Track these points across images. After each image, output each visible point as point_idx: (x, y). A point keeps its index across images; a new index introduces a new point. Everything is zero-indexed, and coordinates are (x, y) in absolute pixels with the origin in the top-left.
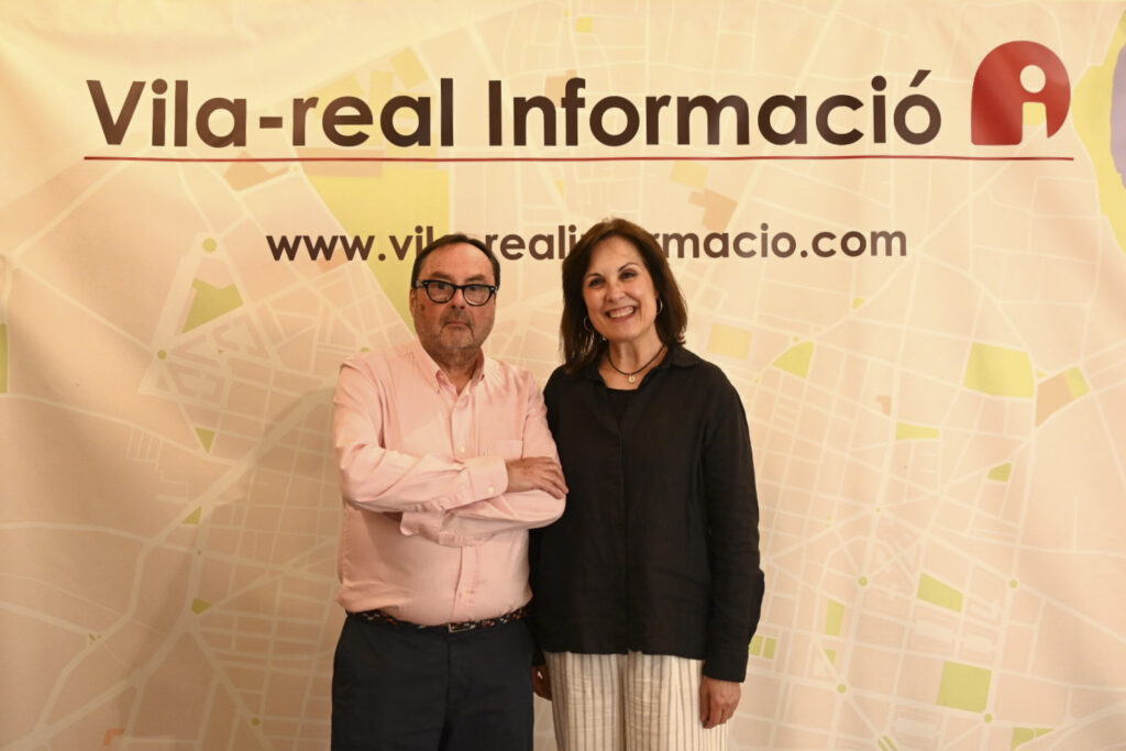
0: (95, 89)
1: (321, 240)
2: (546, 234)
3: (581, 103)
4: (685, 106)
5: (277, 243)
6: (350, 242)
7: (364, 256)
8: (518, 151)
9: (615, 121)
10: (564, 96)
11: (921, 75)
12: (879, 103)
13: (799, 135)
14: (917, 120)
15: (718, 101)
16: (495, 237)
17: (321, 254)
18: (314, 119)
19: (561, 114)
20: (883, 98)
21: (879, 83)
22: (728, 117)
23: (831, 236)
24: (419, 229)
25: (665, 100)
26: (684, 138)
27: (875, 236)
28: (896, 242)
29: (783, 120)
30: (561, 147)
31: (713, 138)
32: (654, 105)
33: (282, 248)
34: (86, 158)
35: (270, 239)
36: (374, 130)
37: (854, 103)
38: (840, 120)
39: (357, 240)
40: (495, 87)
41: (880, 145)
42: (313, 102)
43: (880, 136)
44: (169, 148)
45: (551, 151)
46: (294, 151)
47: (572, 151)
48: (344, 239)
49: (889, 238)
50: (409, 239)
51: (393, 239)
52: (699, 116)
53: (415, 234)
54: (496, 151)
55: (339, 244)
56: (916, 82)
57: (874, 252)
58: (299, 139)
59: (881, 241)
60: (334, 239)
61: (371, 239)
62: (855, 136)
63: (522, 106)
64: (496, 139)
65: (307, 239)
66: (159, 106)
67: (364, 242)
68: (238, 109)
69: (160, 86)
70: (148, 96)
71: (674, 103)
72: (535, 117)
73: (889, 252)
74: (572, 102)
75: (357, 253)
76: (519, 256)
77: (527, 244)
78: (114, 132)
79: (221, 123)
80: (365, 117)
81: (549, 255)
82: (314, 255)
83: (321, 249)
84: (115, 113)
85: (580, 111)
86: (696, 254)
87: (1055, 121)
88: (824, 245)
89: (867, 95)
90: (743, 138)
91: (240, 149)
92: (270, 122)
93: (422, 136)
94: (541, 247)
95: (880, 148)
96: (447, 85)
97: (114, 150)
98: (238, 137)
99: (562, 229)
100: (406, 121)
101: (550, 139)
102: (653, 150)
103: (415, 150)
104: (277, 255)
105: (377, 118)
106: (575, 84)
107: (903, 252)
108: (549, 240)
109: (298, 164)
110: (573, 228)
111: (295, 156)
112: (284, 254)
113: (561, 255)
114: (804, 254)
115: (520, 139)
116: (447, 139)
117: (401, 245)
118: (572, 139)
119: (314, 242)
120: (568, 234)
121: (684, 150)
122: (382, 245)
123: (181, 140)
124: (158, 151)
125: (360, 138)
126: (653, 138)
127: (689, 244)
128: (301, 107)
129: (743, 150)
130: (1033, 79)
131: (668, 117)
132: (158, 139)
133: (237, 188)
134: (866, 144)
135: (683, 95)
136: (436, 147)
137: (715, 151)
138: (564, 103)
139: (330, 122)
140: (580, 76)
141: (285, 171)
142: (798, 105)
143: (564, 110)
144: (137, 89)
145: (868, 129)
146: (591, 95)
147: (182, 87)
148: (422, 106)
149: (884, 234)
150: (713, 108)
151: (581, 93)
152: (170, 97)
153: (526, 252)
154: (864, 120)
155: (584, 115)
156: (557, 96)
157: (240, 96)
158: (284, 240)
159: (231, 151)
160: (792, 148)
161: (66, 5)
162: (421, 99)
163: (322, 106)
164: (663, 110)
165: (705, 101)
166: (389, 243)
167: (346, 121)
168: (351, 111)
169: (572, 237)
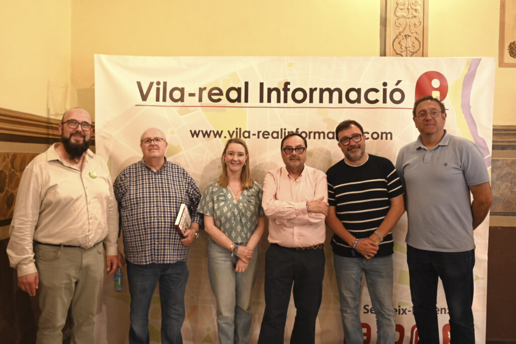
0: (139, 84)
1: (206, 132)
2: (277, 131)
3: (289, 90)
4: (322, 91)
5: (193, 132)
6: (216, 132)
7: (220, 137)
8: (269, 105)
9: (299, 96)
10: (283, 87)
11: (399, 82)
12: (385, 91)
13: (358, 100)
14: (397, 96)
15: (332, 89)
16: (261, 132)
17: (206, 136)
18: (205, 94)
19: (282, 93)
20: (386, 89)
21: (385, 84)
22: (336, 94)
23: (368, 133)
24: (237, 129)
25: (316, 89)
26: (321, 101)
27: (382, 133)
28: (389, 136)
29: (353, 96)
30: (282, 104)
31: (331, 101)
32: (312, 91)
33: (195, 134)
34: (136, 105)
35: (191, 131)
36: (224, 98)
37: (376, 91)
38: (372, 96)
39: (218, 132)
40: (262, 85)
41: (384, 104)
42: (205, 89)
43: (385, 101)
44: (161, 102)
45: (279, 105)
46: (199, 104)
47: (286, 105)
48: (213, 131)
49: (387, 134)
50: (234, 132)
51: (229, 132)
52: (326, 95)
53: (235, 130)
54: (261, 104)
55: (212, 133)
56: (397, 84)
57: (382, 138)
58: (200, 100)
59: (384, 135)
60: (211, 131)
61: (222, 131)
62: (377, 101)
63: (270, 91)
64: (261, 101)
65: (202, 131)
66: (158, 89)
67: (220, 133)
68: (182, 90)
69: (158, 83)
70: (155, 87)
71: (318, 90)
72: (274, 94)
73: (387, 138)
74: (286, 89)
75: (218, 136)
76: (268, 138)
77: (271, 133)
78: (144, 98)
79: (177, 94)
80: (221, 93)
81: (277, 137)
82: (204, 136)
83: (206, 134)
84: (145, 92)
85: (288, 92)
86: (324, 138)
87: (443, 97)
89: (381, 88)
90: (340, 101)
91: (182, 103)
92: (192, 95)
93: (238, 100)
94: (275, 135)
95: (385, 105)
96: (246, 84)
97: (144, 103)
98: (182, 99)
99: (282, 129)
100: (234, 95)
101: (279, 101)
102: (311, 105)
103: (236, 104)
104: (193, 136)
105: (224, 93)
106: (287, 84)
107: (391, 139)
108: (278, 133)
109: (200, 108)
110: (285, 129)
112: (195, 136)
113: (281, 138)
115: (269, 101)
116: (246, 101)
117: (231, 133)
118: (286, 101)
119: (204, 132)
120: (283, 131)
121: (321, 105)
122: (225, 134)
123: (164, 100)
124: (158, 103)
125: (219, 100)
126: (311, 101)
127: (322, 135)
128: (201, 90)
129: (340, 105)
130: (436, 83)
131: (316, 94)
132: (158, 100)
133: (182, 115)
134: (380, 104)
135: (321, 87)
136: (243, 103)
137: (331, 105)
138: (283, 89)
139: (210, 95)
140: (289, 81)
141: (196, 110)
142: (358, 91)
143: (283, 92)
144: (151, 84)
145: (381, 100)
146: (292, 87)
147: (165, 84)
148: (239, 90)
149: (385, 133)
150: (331, 92)
151: (289, 86)
152: (161, 87)
153: (270, 136)
154: (380, 96)
155: (289, 94)
156: (281, 87)
157: (182, 87)
158: (195, 131)
159: (179, 103)
160: (356, 105)
161: (131, 58)
162: (238, 88)
163: (208, 90)
164: (315, 92)
165: (328, 89)
166: (228, 133)
167: (215, 94)
168: (217, 92)
169: (285, 132)
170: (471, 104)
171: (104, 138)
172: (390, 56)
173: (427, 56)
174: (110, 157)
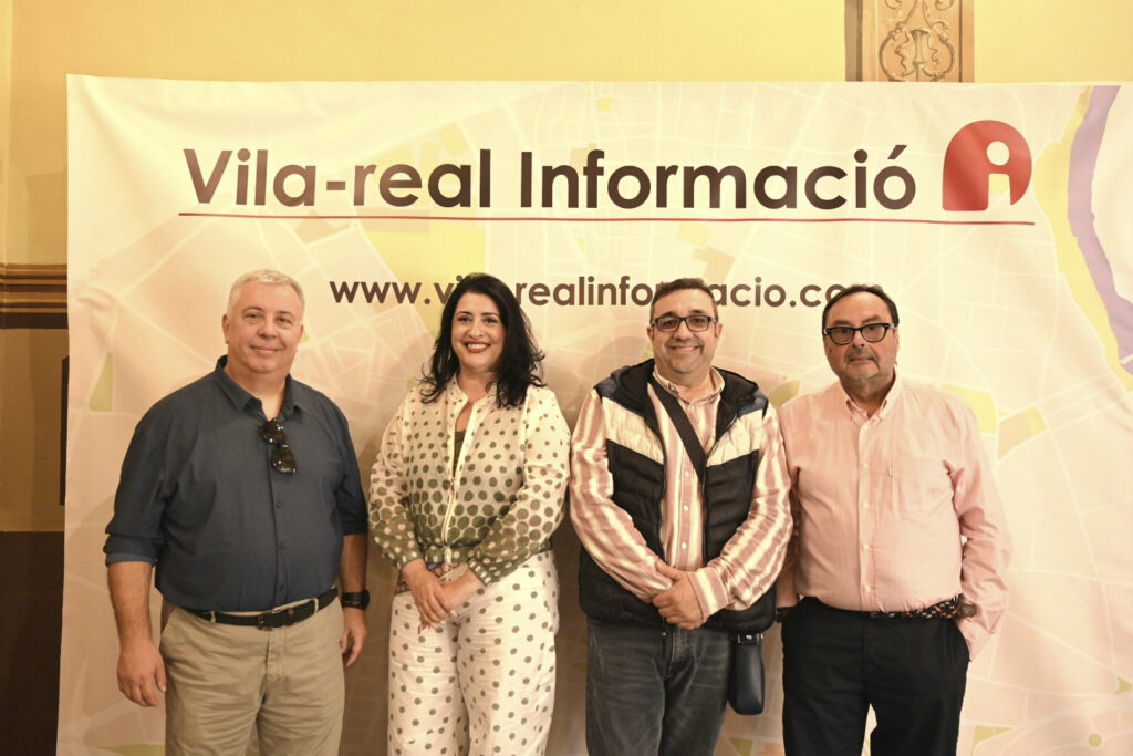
0: (191, 156)
1: (375, 285)
2: (568, 284)
3: (601, 171)
4: (691, 175)
5: (338, 288)
6: (401, 288)
7: (412, 300)
8: (546, 212)
9: (629, 188)
10: (586, 165)
11: (899, 149)
12: (861, 173)
13: (789, 200)
14: (895, 187)
15: (719, 170)
16: (524, 286)
17: (376, 298)
19: (583, 181)
20: (864, 169)
21: (861, 156)
22: (728, 184)
23: (817, 289)
25: (673, 169)
26: (689, 201)
29: (776, 188)
30: (583, 209)
31: (715, 202)
32: (664, 174)
33: (343, 292)
34: (181, 214)
35: (333, 284)
36: (423, 193)
37: (839, 174)
38: (827, 188)
39: (407, 286)
40: (527, 158)
41: (861, 210)
42: (372, 169)
43: (861, 202)
44: (251, 206)
45: (573, 213)
46: (354, 210)
47: (592, 213)
48: (395, 285)
52: (702, 183)
54: (526, 212)
55: (391, 290)
56: (894, 156)
58: (359, 200)
60: (387, 285)
61: (418, 286)
62: (839, 202)
63: (549, 174)
64: (526, 201)
65: (363, 285)
66: (243, 171)
67: (413, 288)
68: (309, 174)
69: (244, 155)
70: (234, 164)
71: (680, 172)
72: (561, 183)
74: (593, 171)
75: (406, 297)
76: (546, 302)
77: (552, 292)
78: (205, 193)
79: (294, 185)
80: (416, 183)
81: (571, 301)
82: (369, 299)
83: (375, 293)
84: (206, 178)
85: (599, 178)
87: (1018, 190)
88: (811, 296)
89: (850, 167)
90: (741, 202)
91: (309, 208)
92: (335, 186)
93: (463, 199)
94: (564, 295)
95: (861, 213)
96: (485, 156)
97: (204, 208)
98: (308, 198)
99: (582, 279)
100: (450, 185)
101: (573, 202)
102: (661, 212)
103: (458, 210)
104: (338, 298)
105: (425, 182)
106: (596, 155)
108: (571, 288)
109: (358, 220)
110: (591, 279)
111: (356, 215)
112: (344, 297)
113: (582, 301)
114: (793, 304)
115: (547, 202)
116: (485, 202)
117: (444, 290)
118: (592, 203)
119: (370, 288)
120: (587, 283)
121: (689, 213)
122: (428, 291)
123: (260, 200)
124: (241, 209)
125: (411, 200)
126: (662, 202)
128: (361, 173)
129: (741, 213)
130: (998, 153)
131: (675, 184)
132: (241, 199)
133: (306, 239)
134: (849, 209)
135: (689, 165)
136: (476, 207)
137: (715, 213)
138: (586, 171)
139: (385, 185)
140: (599, 148)
141: (347, 226)
142: (789, 175)
143: (586, 177)
144: (226, 157)
145: (851, 197)
146: (609, 165)
147: (262, 155)
148: (464, 173)
150: (714, 176)
151: (600, 163)
152: (252, 164)
153: (550, 298)
154: (847, 186)
155: (603, 182)
156: (579, 165)
157: (310, 164)
158: (344, 285)
159: (302, 209)
160: (783, 211)
161: (169, 85)
162: (463, 167)
163: (379, 173)
164: (671, 178)
165: (707, 171)
166: (434, 288)
167: (399, 185)
168: (405, 177)
169: (591, 287)
170: (1094, 210)
171: (92, 304)
172: (873, 79)
173: (972, 80)
174: (109, 356)
